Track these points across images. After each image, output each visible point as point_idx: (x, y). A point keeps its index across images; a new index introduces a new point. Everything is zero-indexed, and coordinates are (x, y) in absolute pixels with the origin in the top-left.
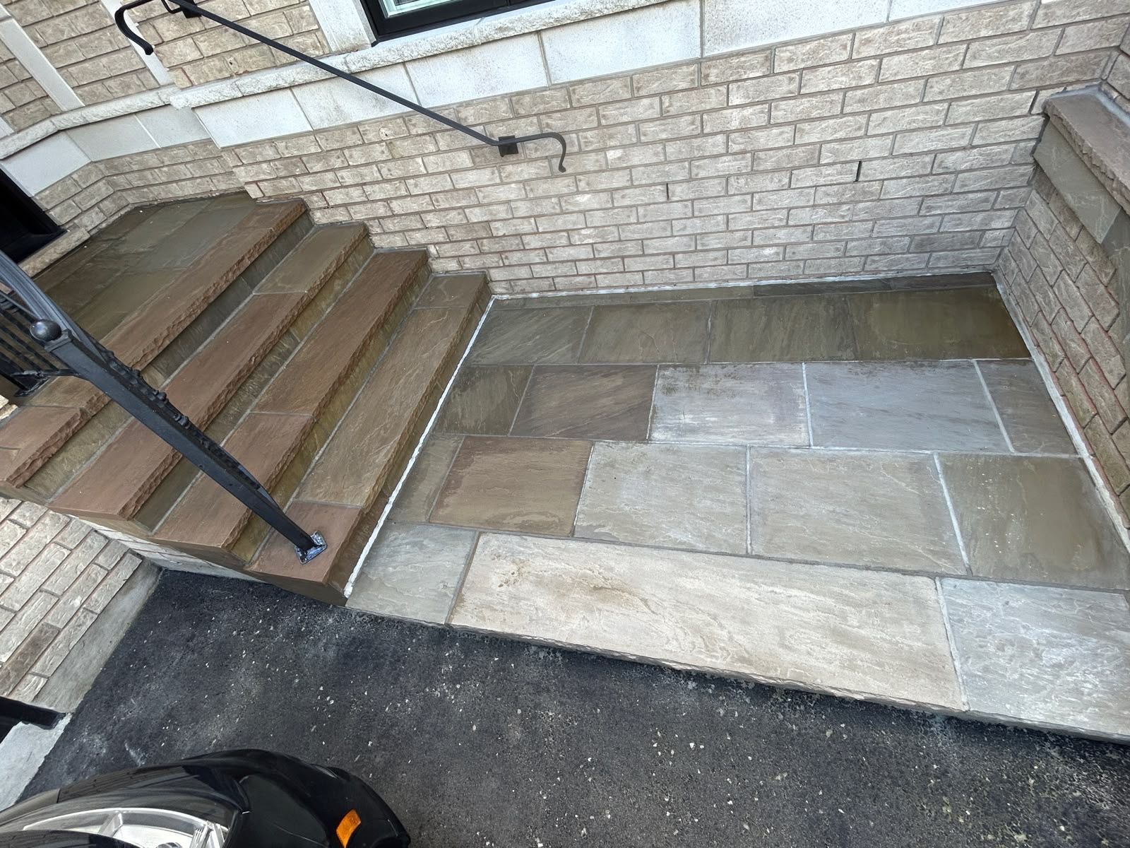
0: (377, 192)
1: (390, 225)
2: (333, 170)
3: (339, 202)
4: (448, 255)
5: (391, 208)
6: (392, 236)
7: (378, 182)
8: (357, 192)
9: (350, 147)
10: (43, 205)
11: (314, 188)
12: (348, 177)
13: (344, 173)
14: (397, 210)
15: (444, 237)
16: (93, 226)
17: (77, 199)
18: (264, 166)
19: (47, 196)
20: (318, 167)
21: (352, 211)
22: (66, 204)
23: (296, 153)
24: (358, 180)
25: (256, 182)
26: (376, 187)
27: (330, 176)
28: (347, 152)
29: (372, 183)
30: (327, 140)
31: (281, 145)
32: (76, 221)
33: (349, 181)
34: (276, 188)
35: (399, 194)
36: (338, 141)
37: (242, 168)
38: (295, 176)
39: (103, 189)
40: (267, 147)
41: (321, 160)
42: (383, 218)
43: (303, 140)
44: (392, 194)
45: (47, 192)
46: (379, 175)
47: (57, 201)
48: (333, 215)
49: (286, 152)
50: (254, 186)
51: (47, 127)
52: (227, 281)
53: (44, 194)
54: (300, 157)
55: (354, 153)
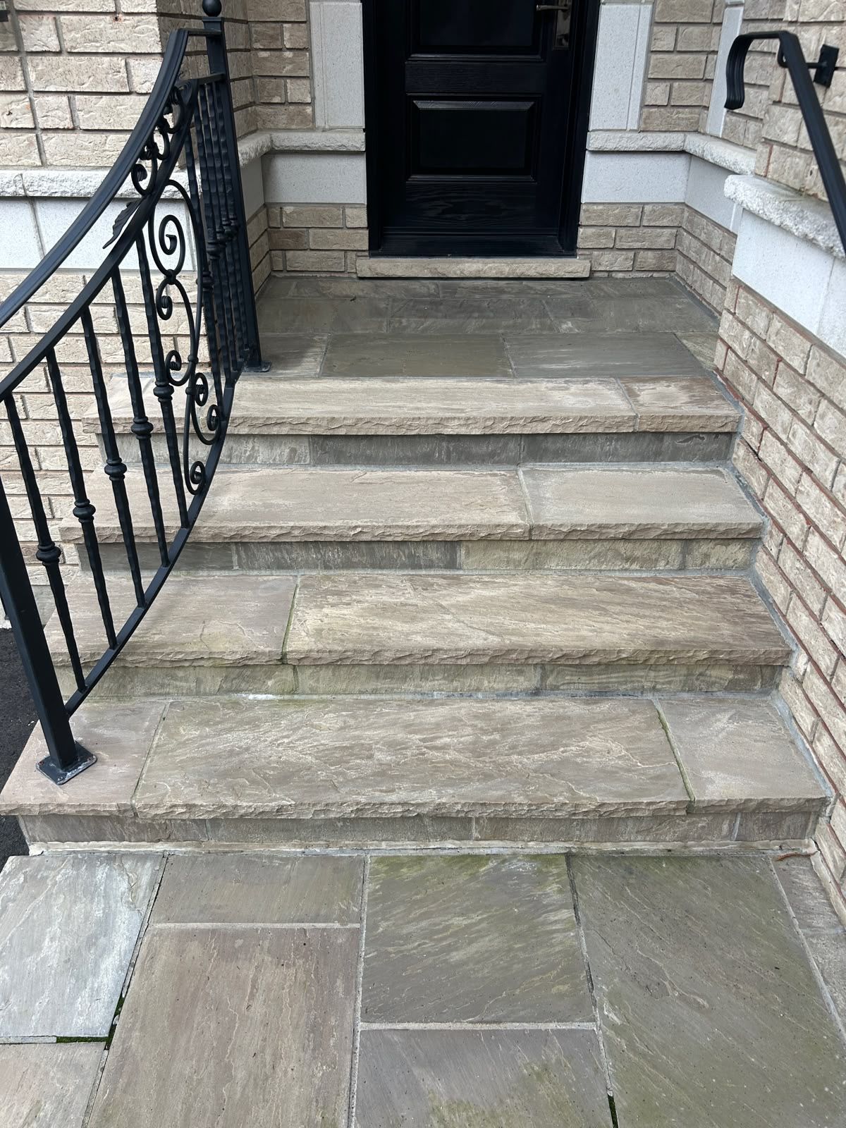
0: (811, 499)
1: (789, 560)
2: (794, 412)
3: (769, 461)
4: (812, 695)
5: (806, 541)
6: (779, 577)
7: (822, 489)
8: (793, 471)
9: (831, 402)
10: (583, 218)
11: (763, 415)
12: (800, 439)
13: (801, 430)
14: (811, 553)
15: (828, 668)
16: (608, 269)
17: (622, 232)
18: (747, 334)
19: (594, 211)
20: (784, 391)
21: (770, 490)
22: (605, 230)
23: (780, 350)
24: (806, 458)
25: (729, 347)
26: (815, 492)
27: (786, 415)
28: (824, 403)
29: (816, 481)
30: (818, 365)
31: (777, 324)
32: (596, 253)
33: (797, 447)
34: (736, 373)
35: (829, 533)
36: (827, 379)
37: (731, 317)
38: (759, 378)
39: (664, 239)
40: (764, 314)
41: (792, 386)
42: (790, 542)
43: (797, 339)
44: (823, 524)
45: (601, 207)
46: (830, 478)
47: (600, 222)
48: (752, 470)
49: (773, 338)
50: (724, 348)
51: (674, 141)
52: (491, 427)
53: (595, 207)
54: (781, 359)
55: (830, 415)
